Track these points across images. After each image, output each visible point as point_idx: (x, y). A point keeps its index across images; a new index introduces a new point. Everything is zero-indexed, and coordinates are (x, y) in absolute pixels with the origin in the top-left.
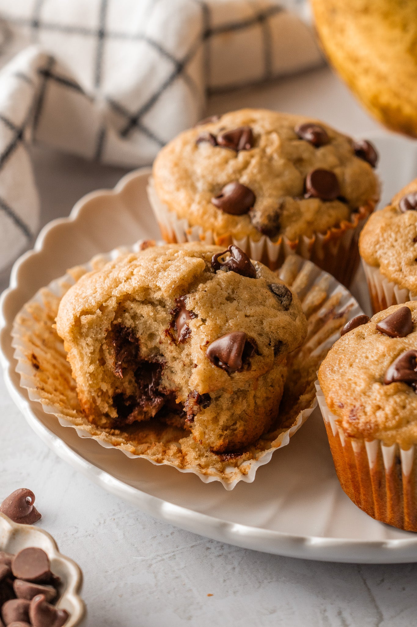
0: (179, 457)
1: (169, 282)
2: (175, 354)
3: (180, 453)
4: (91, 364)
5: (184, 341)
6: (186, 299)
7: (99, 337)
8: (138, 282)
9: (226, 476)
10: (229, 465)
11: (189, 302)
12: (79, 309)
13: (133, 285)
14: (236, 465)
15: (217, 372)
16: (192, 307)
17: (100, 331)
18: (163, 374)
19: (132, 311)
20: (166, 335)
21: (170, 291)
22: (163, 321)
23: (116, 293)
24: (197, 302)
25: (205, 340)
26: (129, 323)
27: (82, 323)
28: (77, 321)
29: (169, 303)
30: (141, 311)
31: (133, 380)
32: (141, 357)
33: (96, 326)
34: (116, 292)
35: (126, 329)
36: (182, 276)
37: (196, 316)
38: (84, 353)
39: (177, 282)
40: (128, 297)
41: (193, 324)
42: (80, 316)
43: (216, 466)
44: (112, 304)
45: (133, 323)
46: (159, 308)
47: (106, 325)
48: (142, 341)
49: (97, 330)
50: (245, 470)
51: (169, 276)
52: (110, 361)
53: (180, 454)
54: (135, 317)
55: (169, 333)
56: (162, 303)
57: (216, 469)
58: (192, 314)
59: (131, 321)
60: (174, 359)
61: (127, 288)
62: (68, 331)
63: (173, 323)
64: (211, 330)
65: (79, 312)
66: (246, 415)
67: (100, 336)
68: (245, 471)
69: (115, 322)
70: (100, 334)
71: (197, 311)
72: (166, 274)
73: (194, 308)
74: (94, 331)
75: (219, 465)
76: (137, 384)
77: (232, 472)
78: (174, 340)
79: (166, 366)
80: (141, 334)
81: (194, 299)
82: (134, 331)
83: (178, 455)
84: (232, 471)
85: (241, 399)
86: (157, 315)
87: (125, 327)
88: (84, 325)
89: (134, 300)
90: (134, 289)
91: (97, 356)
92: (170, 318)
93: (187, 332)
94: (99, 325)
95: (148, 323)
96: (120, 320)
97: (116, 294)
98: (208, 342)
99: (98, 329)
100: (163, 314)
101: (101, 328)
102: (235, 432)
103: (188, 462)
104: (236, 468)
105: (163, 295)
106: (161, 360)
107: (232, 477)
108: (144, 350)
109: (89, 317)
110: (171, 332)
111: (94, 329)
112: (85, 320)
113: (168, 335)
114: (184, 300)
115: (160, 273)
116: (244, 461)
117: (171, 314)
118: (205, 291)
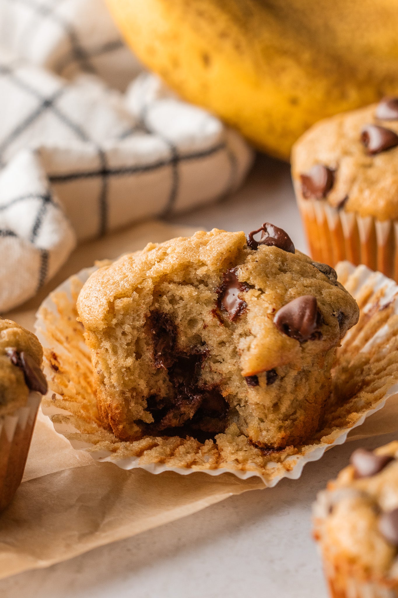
0: (214, 454)
1: (215, 253)
2: (224, 337)
3: (216, 449)
4: (126, 357)
5: (237, 318)
6: (237, 271)
7: (138, 324)
8: (177, 258)
9: (267, 472)
10: (270, 460)
11: (241, 272)
12: (112, 293)
14: (279, 461)
15: (289, 341)
16: (247, 277)
17: (137, 318)
18: (204, 366)
19: (170, 294)
20: (214, 316)
21: (218, 264)
22: (207, 302)
23: (151, 273)
24: (251, 273)
25: (271, 308)
26: (167, 307)
27: (117, 309)
28: (111, 306)
29: (215, 281)
30: (181, 292)
31: (168, 379)
32: (179, 348)
33: (133, 311)
35: (164, 316)
36: (229, 247)
37: (252, 287)
38: (119, 346)
39: (224, 253)
40: (164, 278)
41: (249, 296)
42: (114, 301)
43: (255, 461)
44: (149, 285)
45: (172, 308)
46: (202, 286)
47: (144, 310)
48: (182, 328)
49: (133, 317)
50: (290, 465)
51: (213, 249)
52: (148, 355)
53: (216, 451)
54: (173, 301)
55: (216, 314)
56: (203, 283)
57: (256, 463)
58: (247, 286)
59: (170, 306)
60: (222, 343)
61: (164, 267)
62: (102, 318)
63: (219, 303)
64: (275, 299)
65: (111, 296)
66: (306, 401)
68: (290, 467)
69: (152, 308)
70: (138, 321)
71: (252, 282)
72: (208, 247)
73: (249, 279)
74: (131, 318)
75: (260, 460)
76: (172, 383)
77: (274, 468)
78: (222, 321)
79: (210, 355)
80: (181, 321)
81: (247, 269)
82: (172, 317)
83: (213, 451)
84: (274, 467)
85: (304, 380)
86: (201, 295)
87: (163, 313)
88: (119, 310)
89: (171, 281)
90: (173, 267)
91: (133, 348)
93: (240, 308)
94: (135, 310)
95: (188, 306)
96: (157, 305)
97: (152, 275)
98: (274, 310)
99: (135, 315)
100: (208, 294)
101: (138, 313)
103: (223, 458)
104: (279, 463)
105: (208, 270)
106: (202, 349)
107: (274, 472)
108: (182, 340)
109: (125, 300)
110: (218, 312)
111: (130, 316)
112: (119, 304)
113: (215, 316)
114: (234, 272)
115: (201, 248)
116: (289, 455)
117: (218, 292)
118: (257, 262)
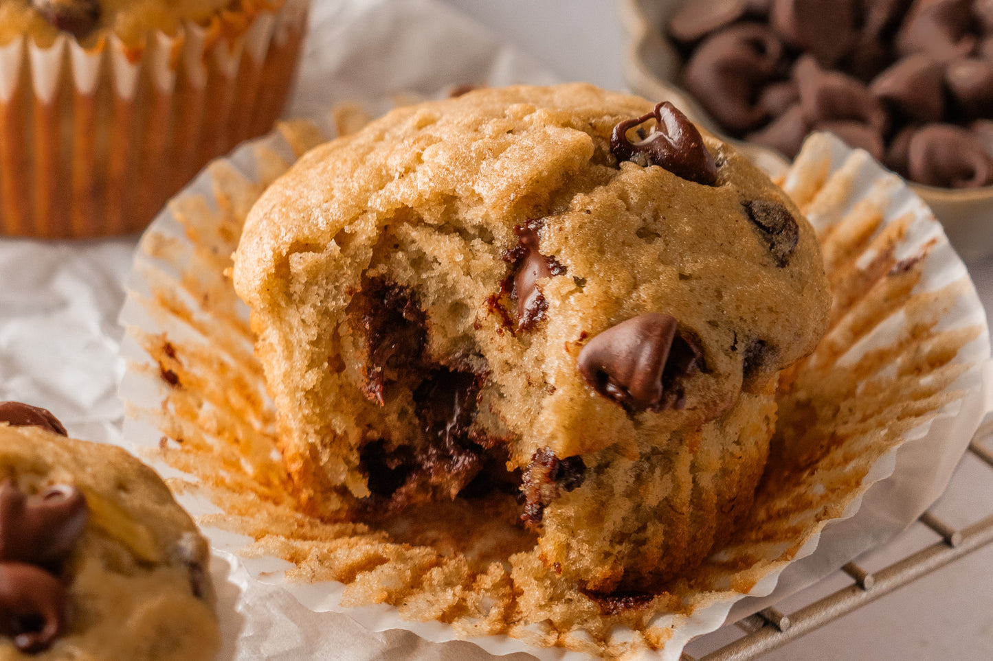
0: (504, 595)
1: (503, 184)
2: (509, 355)
3: (508, 587)
4: (310, 367)
5: (531, 327)
6: (541, 228)
7: (332, 307)
8: (430, 180)
9: (610, 650)
10: (622, 624)
11: (547, 235)
12: (288, 238)
13: (419, 187)
14: (639, 626)
15: (603, 408)
16: (555, 249)
17: (334, 292)
18: (481, 398)
19: (413, 248)
20: (491, 311)
21: (505, 207)
22: (487, 276)
23: (377, 203)
24: (566, 238)
25: (579, 330)
26: (404, 275)
27: (293, 270)
28: (282, 266)
29: (503, 236)
30: (434, 249)
31: (411, 410)
32: (430, 356)
33: (327, 278)
34: (378, 200)
35: (397, 290)
36: (535, 173)
37: (563, 270)
38: (295, 342)
39: (522, 187)
40: (405, 214)
41: (552, 287)
42: (288, 254)
43: (587, 626)
44: (366, 230)
45: (416, 278)
46: (477, 243)
47: (349, 279)
48: (434, 319)
49: (326, 290)
50: (658, 639)
51: (505, 172)
52: (357, 363)
53: (507, 590)
54: (419, 261)
55: (498, 306)
56: (485, 233)
57: (589, 631)
58: (552, 266)
59: (410, 273)
60: (508, 366)
61: (402, 194)
62: (259, 288)
63: (509, 283)
64: (595, 308)
65: (285, 243)
66: (669, 509)
67: (334, 303)
68: (658, 643)
69: (371, 273)
70: (335, 298)
71: (564, 258)
72: (497, 165)
73: (558, 251)
74: (322, 292)
75: (596, 624)
76: (419, 419)
77: (625, 643)
78: (508, 323)
79: (489, 380)
80: (433, 304)
81: (561, 229)
82: (415, 295)
83: (503, 591)
84: (625, 640)
85: (658, 471)
86: (473, 261)
87: (396, 284)
88: (298, 275)
89: (419, 222)
90: (420, 195)
91: (325, 350)
92: (502, 270)
93: (538, 305)
94: (332, 278)
95: (450, 278)
96: (382, 269)
97: (378, 207)
98: (584, 336)
99: (331, 287)
100: (487, 260)
101: (337, 284)
102: (643, 549)
103: (521, 612)
104: (638, 632)
105: (487, 215)
106: (476, 365)
107: (623, 653)
108: (437, 343)
109: (310, 257)
110: (503, 302)
111: (320, 286)
112: (299, 263)
113: (494, 310)
114: (536, 230)
115: (484, 163)
116: (659, 614)
117: (506, 260)
118: (588, 212)
